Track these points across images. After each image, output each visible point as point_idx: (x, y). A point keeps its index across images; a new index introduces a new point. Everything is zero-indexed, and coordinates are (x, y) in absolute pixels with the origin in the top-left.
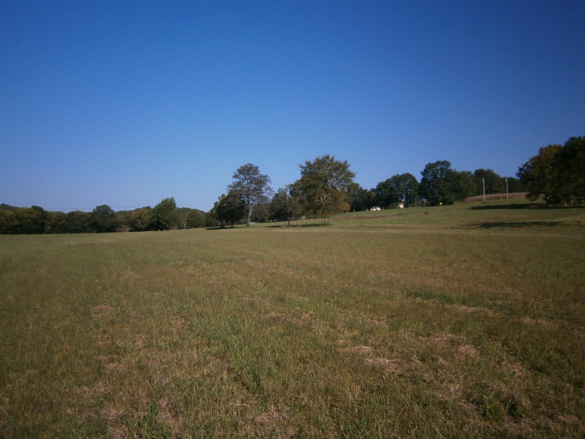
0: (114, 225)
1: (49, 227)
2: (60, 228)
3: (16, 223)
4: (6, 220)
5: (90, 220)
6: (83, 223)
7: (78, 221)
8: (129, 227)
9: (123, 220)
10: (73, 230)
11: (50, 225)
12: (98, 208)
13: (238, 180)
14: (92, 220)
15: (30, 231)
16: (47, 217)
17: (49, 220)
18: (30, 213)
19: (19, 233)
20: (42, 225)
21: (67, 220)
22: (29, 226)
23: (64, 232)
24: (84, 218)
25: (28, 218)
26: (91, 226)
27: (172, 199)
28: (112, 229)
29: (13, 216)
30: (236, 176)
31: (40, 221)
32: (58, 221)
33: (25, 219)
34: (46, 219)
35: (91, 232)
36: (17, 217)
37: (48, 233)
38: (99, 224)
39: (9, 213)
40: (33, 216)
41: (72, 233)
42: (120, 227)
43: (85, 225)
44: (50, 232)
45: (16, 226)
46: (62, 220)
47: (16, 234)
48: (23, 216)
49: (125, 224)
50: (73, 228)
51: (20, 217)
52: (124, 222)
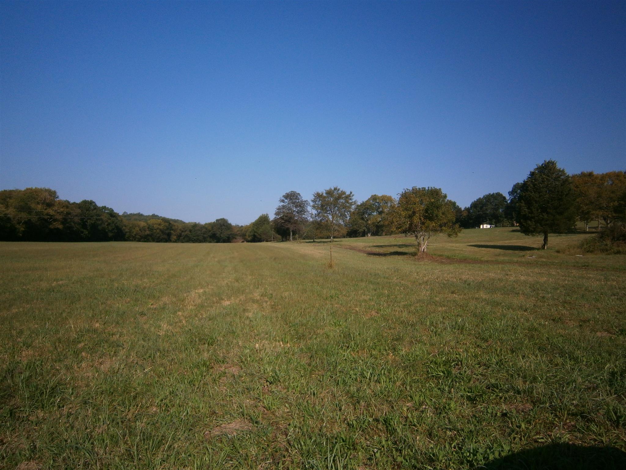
0: (231, 236)
1: (175, 237)
2: (184, 238)
3: (148, 232)
4: (140, 230)
5: (210, 231)
6: (204, 234)
7: (200, 232)
8: (243, 238)
9: (238, 232)
10: (195, 240)
11: (175, 235)
12: (217, 220)
13: (282, 204)
14: (212, 232)
15: (159, 240)
16: (173, 228)
17: (175, 230)
18: (160, 225)
19: (150, 242)
20: (169, 235)
21: (190, 231)
22: (158, 235)
23: (188, 241)
24: (204, 230)
25: (158, 228)
26: (211, 237)
27: (267, 215)
28: (228, 240)
29: (145, 226)
30: (283, 201)
31: (167, 232)
32: (182, 231)
33: (155, 230)
34: (173, 230)
35: (210, 242)
36: (148, 228)
37: (174, 242)
38: (217, 235)
39: (142, 224)
40: (161, 227)
41: (194, 242)
42: (236, 239)
43: (205, 236)
44: (175, 241)
45: (148, 235)
46: (186, 231)
47: (148, 242)
48: (153, 227)
49: (240, 236)
50: (195, 238)
51: (151, 227)
52: (239, 234)
